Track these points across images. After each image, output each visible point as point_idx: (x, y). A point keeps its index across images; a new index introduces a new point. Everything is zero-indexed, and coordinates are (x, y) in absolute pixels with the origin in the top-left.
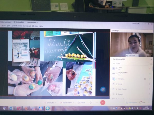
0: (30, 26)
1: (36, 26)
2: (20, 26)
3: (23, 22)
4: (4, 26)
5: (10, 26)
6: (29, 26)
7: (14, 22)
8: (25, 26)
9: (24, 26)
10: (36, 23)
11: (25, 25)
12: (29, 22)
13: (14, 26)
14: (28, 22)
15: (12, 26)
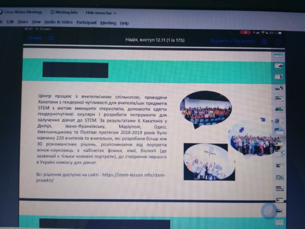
0: (95, 23)
1: (112, 23)
2: (68, 22)
3: (74, 13)
4: (24, 22)
5: (39, 22)
6: (93, 23)
7: (52, 13)
8: (81, 23)
9: (78, 22)
10: (110, 13)
11: (80, 21)
12: (92, 13)
13: (52, 22)
14: (89, 13)
15: (46, 22)
